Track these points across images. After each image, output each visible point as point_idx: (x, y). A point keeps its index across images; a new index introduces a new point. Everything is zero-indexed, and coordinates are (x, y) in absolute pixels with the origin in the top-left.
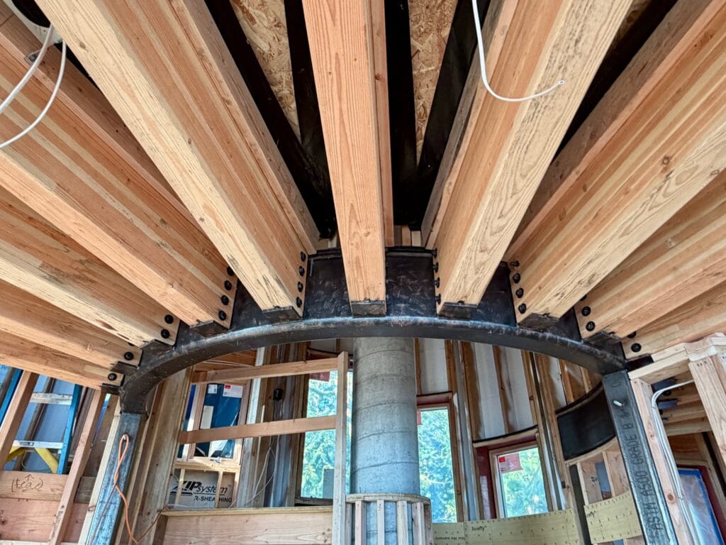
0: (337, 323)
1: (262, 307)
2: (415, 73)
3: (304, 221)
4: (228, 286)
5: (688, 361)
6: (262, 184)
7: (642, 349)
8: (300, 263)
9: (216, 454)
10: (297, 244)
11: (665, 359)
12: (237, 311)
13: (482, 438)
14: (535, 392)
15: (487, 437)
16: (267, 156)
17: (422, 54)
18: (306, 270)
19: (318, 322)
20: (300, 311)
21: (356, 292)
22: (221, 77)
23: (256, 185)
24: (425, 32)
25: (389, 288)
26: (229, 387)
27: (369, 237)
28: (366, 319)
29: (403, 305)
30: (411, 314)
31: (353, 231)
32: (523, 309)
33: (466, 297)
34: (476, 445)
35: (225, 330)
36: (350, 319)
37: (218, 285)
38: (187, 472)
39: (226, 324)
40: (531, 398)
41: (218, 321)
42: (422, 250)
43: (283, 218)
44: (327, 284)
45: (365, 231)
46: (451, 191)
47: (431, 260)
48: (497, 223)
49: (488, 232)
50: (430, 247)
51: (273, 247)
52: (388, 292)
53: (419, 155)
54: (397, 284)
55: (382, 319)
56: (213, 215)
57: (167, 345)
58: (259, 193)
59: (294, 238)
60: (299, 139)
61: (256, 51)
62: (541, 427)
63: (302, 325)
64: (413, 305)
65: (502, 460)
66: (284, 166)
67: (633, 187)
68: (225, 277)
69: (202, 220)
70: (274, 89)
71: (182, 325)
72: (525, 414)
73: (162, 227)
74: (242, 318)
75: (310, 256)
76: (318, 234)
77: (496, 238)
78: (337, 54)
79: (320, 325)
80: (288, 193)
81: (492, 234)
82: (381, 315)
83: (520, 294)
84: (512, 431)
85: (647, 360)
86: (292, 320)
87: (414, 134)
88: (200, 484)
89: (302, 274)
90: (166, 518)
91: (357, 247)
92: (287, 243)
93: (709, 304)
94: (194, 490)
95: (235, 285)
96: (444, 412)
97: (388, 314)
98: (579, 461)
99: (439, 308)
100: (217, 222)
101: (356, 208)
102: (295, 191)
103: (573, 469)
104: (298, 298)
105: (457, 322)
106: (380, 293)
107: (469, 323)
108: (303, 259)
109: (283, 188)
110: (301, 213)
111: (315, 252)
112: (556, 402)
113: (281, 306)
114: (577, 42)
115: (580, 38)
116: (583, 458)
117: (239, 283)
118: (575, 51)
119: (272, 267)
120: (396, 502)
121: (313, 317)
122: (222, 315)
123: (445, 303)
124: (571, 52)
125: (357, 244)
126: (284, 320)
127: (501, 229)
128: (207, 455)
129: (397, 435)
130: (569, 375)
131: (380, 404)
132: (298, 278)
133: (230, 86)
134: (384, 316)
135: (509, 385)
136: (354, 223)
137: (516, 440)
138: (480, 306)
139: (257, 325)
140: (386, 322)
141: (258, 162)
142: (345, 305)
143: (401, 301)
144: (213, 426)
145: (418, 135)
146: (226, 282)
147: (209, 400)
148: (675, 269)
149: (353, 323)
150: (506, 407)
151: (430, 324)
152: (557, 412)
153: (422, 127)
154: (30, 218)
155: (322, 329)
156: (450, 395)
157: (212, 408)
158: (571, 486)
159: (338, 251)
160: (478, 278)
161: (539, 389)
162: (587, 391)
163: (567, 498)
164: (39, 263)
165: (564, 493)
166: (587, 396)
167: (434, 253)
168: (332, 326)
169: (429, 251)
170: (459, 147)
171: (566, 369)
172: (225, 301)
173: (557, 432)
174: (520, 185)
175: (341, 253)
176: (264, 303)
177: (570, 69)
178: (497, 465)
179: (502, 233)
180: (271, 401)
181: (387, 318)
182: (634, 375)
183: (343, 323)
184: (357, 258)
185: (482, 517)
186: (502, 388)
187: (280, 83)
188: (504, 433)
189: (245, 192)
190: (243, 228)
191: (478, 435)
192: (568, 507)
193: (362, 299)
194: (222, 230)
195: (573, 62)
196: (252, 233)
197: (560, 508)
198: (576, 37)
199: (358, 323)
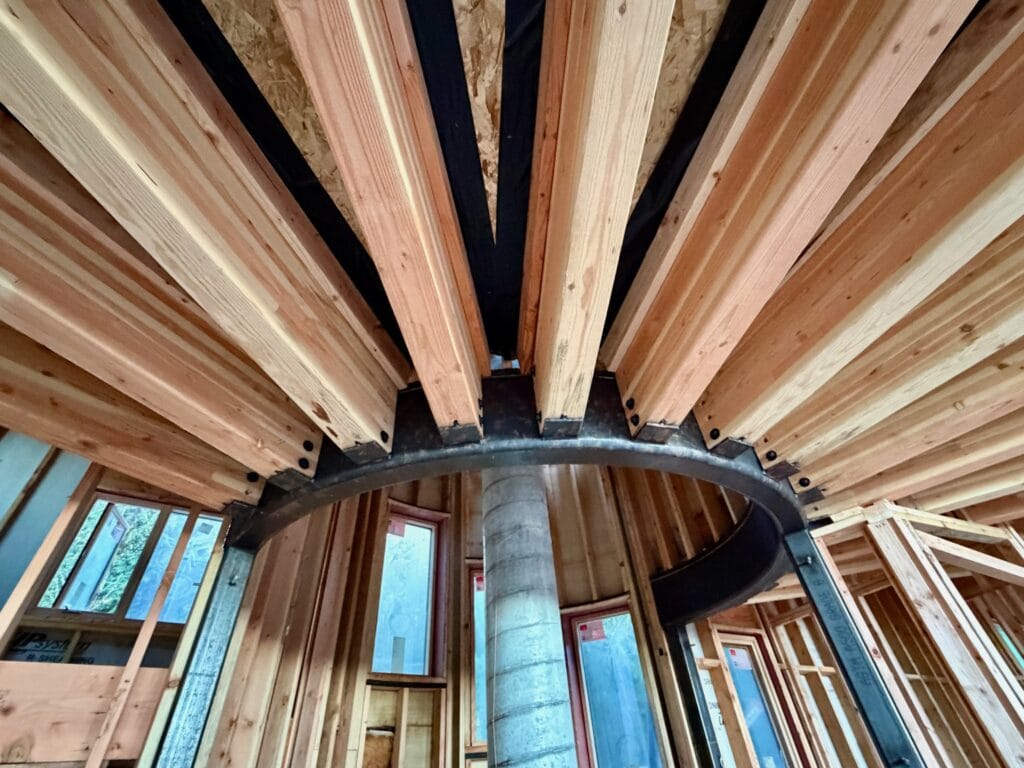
5: (866, 522)
11: (845, 518)
33: (750, 434)
36: (631, 442)
56: (590, 284)
57: (384, 451)
62: (635, 593)
65: (583, 628)
69: (572, 286)
78: (858, 128)
84: (604, 596)
85: (827, 521)
86: (568, 435)
100: (586, 294)
105: (722, 461)
113: (569, 416)
138: (754, 445)
152: (652, 578)
162: (690, 557)
166: (689, 562)
173: (652, 598)
178: (578, 633)
182: (817, 533)
194: (583, 305)
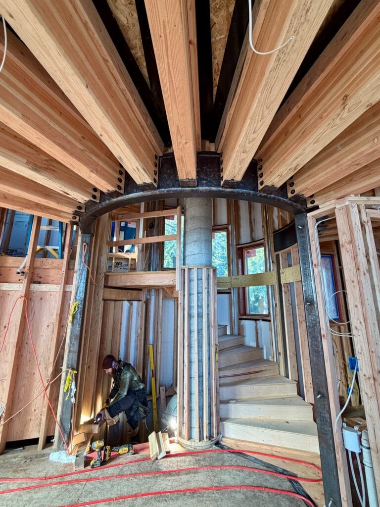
0: (173, 191)
1: (138, 183)
2: (213, 40)
3: (155, 137)
4: (121, 173)
5: (335, 208)
6: (132, 116)
7: (315, 202)
8: (155, 161)
9: (127, 251)
10: (153, 150)
11: (325, 207)
12: (126, 185)
13: (240, 243)
14: (265, 223)
15: (243, 243)
16: (133, 98)
17: (217, 26)
18: (158, 164)
19: (164, 190)
20: (156, 185)
21: (182, 175)
22: (100, 43)
23: (128, 115)
24: (219, 8)
25: (198, 172)
26: (130, 223)
27: (187, 145)
28: (187, 189)
29: (205, 182)
30: (209, 186)
31: (179, 141)
32: (262, 183)
33: (235, 177)
34: (238, 247)
35: (121, 195)
36: (180, 188)
37: (116, 172)
38: (115, 258)
39: (122, 192)
40: (263, 227)
41: (118, 190)
42: (215, 153)
43: (144, 135)
44: (168, 171)
45: (185, 141)
46: (230, 119)
47: (219, 158)
48: (252, 136)
49: (247, 142)
50: (219, 152)
51: (140, 151)
52: (197, 175)
53: (214, 97)
54: (202, 171)
55: (195, 189)
56: (107, 133)
57: (96, 202)
58: (130, 120)
59: (151, 146)
60: (150, 87)
61: (119, 23)
62: (266, 239)
63: (157, 192)
64: (210, 182)
65: (248, 252)
66: (143, 104)
67: (325, 115)
68: (119, 169)
69: (101, 135)
70: (133, 52)
71: (102, 193)
72: (260, 233)
73: (83, 140)
74: (129, 189)
75: (160, 157)
76: (163, 145)
77: (250, 145)
78: (164, 21)
79: (166, 192)
80: (146, 121)
81: (249, 143)
82: (194, 187)
83: (261, 176)
84: (253, 240)
85: (317, 208)
86: (152, 189)
87: (212, 83)
88: (121, 263)
89: (156, 166)
90: (108, 276)
91: (181, 151)
92: (147, 149)
93: (351, 181)
94: (119, 265)
95: (124, 172)
96: (225, 234)
97: (198, 186)
98: (280, 253)
99: (222, 183)
100: (110, 137)
101: (179, 127)
102: (150, 120)
103: (278, 256)
104: (154, 179)
105: (230, 190)
106: (193, 175)
107: (236, 190)
108: (156, 158)
109: (143, 118)
110: (153, 133)
111: (162, 155)
112: (274, 228)
113: (147, 182)
114: (308, 11)
115: (309, 8)
116: (282, 251)
117: (126, 172)
118: (305, 19)
119: (140, 162)
120: (202, 269)
121: (163, 188)
122: (119, 187)
123: (225, 180)
124: (303, 19)
125: (181, 148)
126: (149, 189)
127: (255, 139)
128: (123, 252)
129: (203, 242)
130: (281, 216)
131: (196, 229)
132: (154, 169)
133: (107, 50)
134: (195, 187)
135: (254, 221)
136: (179, 137)
137: (255, 244)
138: (241, 182)
139: (136, 192)
140: (197, 190)
141: (128, 101)
142: (177, 182)
143: (204, 179)
144: (125, 239)
145: (214, 83)
146: (120, 171)
147: (122, 229)
148: (338, 162)
149: (181, 190)
150: (252, 230)
151: (217, 191)
152: (274, 232)
153: (216, 78)
154: (15, 136)
155: (166, 194)
156: (228, 226)
157: (123, 232)
158: (276, 262)
159: (172, 154)
160: (241, 167)
161: (267, 223)
162: (288, 223)
163: (273, 267)
164: (25, 161)
165: (273, 265)
166: (288, 225)
167: (221, 154)
168: (171, 192)
169: (218, 154)
170: (236, 91)
171: (280, 213)
172: (120, 180)
173: (273, 241)
174: (265, 114)
175: (174, 155)
176: (139, 181)
177: (301, 32)
178: (246, 254)
179: (254, 142)
180: (149, 229)
181: (197, 188)
182: (309, 215)
183: (176, 191)
184: (182, 156)
185: (238, 274)
186: (251, 222)
187: (136, 47)
188: (250, 242)
189: (122, 119)
190: (123, 140)
191: (239, 242)
192: (273, 270)
193: (185, 178)
194: (112, 141)
195: (303, 27)
196: (128, 143)
197: (270, 270)
198: (307, 8)
199: (183, 191)
